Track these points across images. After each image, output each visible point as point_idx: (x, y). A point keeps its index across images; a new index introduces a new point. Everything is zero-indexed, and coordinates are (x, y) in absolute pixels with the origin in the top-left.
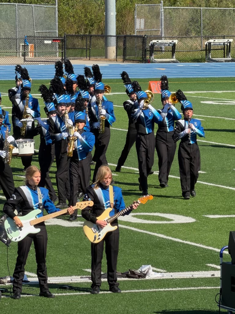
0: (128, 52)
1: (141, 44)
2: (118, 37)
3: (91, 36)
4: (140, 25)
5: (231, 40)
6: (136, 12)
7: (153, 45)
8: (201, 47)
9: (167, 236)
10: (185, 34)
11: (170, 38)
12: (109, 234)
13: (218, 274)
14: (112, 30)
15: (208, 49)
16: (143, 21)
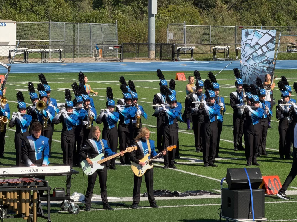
0: (163, 54)
1: (171, 49)
2: (156, 45)
3: (139, 44)
4: (170, 37)
5: (229, 47)
6: (168, 29)
7: (179, 50)
8: (210, 51)
9: (187, 171)
10: (200, 43)
11: (190, 45)
12: (148, 171)
13: (220, 196)
14: (153, 40)
15: (215, 52)
16: (172, 34)
